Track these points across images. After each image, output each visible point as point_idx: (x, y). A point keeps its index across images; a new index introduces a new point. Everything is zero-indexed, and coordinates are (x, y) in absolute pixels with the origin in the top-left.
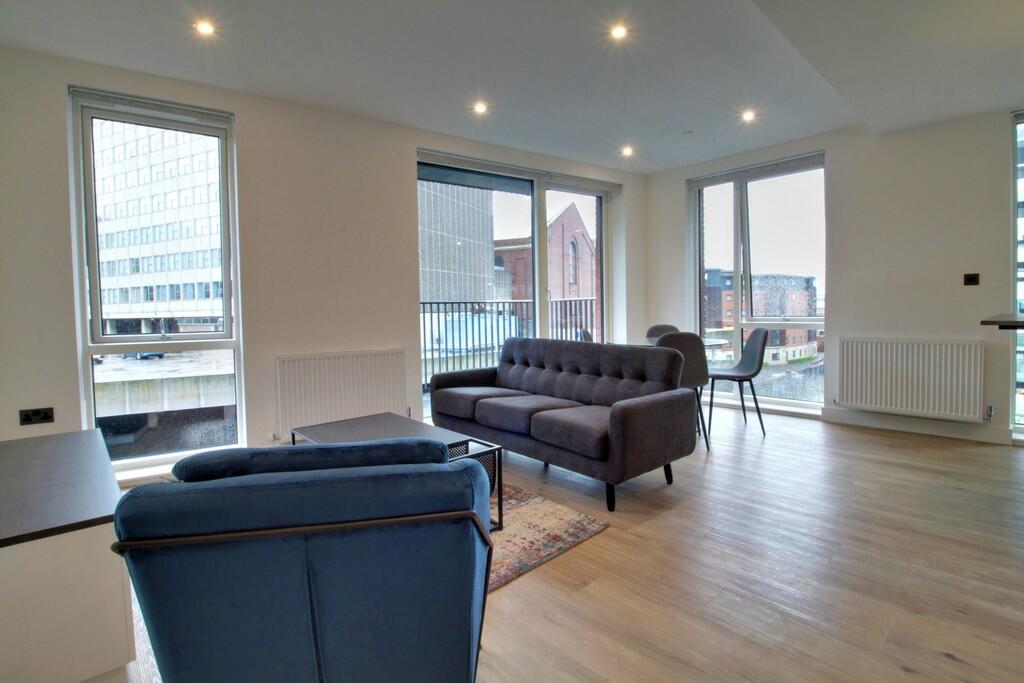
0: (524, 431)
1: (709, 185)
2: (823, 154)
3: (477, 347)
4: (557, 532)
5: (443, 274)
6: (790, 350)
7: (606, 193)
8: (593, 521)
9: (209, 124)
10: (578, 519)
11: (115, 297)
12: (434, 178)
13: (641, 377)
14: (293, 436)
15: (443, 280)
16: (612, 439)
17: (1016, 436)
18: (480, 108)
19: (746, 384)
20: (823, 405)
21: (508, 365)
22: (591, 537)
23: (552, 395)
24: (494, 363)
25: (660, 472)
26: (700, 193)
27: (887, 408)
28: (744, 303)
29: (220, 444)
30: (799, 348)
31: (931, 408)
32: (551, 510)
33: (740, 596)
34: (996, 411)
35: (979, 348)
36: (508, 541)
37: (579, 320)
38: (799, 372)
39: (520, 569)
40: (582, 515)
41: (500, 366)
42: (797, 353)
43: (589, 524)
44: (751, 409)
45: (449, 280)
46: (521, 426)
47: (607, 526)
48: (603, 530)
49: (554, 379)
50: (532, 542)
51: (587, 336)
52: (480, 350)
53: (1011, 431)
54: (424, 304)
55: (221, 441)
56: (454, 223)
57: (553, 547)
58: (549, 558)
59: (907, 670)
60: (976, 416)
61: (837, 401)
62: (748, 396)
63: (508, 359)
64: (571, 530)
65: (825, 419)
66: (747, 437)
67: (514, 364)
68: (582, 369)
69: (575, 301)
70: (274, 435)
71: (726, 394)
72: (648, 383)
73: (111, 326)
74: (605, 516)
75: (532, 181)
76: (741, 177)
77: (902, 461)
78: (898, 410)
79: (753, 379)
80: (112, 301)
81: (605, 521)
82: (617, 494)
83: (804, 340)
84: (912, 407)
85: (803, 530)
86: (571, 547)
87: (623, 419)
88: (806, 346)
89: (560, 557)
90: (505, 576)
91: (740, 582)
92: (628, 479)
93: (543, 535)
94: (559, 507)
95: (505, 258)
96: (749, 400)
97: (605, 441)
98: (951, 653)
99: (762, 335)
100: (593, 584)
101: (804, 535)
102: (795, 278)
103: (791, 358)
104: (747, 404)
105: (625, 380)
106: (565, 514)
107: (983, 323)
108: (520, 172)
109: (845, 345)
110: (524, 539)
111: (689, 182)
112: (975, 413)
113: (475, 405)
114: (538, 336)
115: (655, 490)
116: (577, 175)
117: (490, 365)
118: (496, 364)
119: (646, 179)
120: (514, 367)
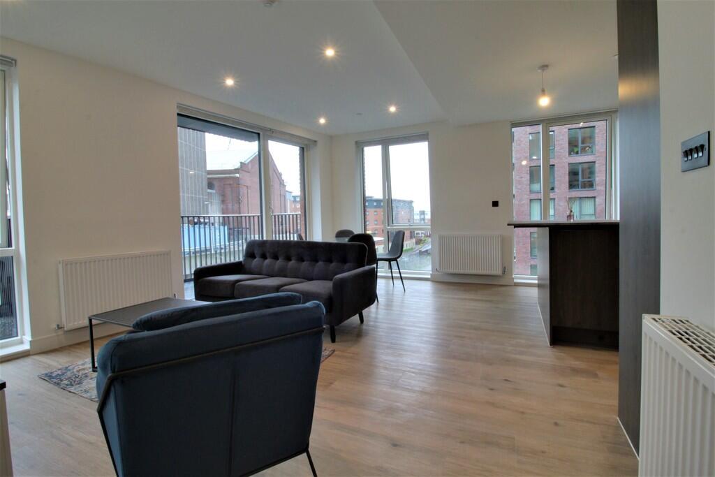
1: (367, 146)
2: (428, 134)
3: (198, 250)
7: (307, 145)
12: (190, 127)
13: (344, 261)
14: (90, 321)
16: (335, 298)
17: (516, 281)
18: (230, 82)
19: (393, 263)
20: (431, 272)
21: (250, 259)
22: (326, 358)
23: (286, 276)
24: (240, 258)
25: (357, 316)
26: (363, 150)
27: (462, 272)
33: (413, 373)
34: (506, 270)
35: (499, 238)
41: (245, 260)
44: (397, 278)
47: (334, 351)
49: (287, 265)
51: (300, 236)
52: (201, 251)
53: (513, 279)
54: (182, 217)
59: (492, 389)
60: (499, 272)
61: (438, 269)
62: (395, 270)
63: (250, 254)
65: (433, 280)
66: (395, 293)
67: (255, 258)
68: (304, 258)
70: (58, 326)
75: (259, 134)
76: (386, 142)
79: (398, 260)
82: (335, 333)
83: (408, 238)
87: (340, 286)
88: (410, 241)
91: (411, 366)
92: (345, 320)
95: (216, 184)
96: (396, 273)
98: (507, 378)
99: (402, 233)
100: (336, 383)
104: (394, 275)
107: (508, 225)
108: (252, 127)
109: (441, 238)
111: (356, 142)
113: (234, 286)
114: (265, 239)
115: (355, 328)
116: (289, 132)
117: (237, 260)
118: (241, 259)
119: (331, 139)
120: (255, 260)
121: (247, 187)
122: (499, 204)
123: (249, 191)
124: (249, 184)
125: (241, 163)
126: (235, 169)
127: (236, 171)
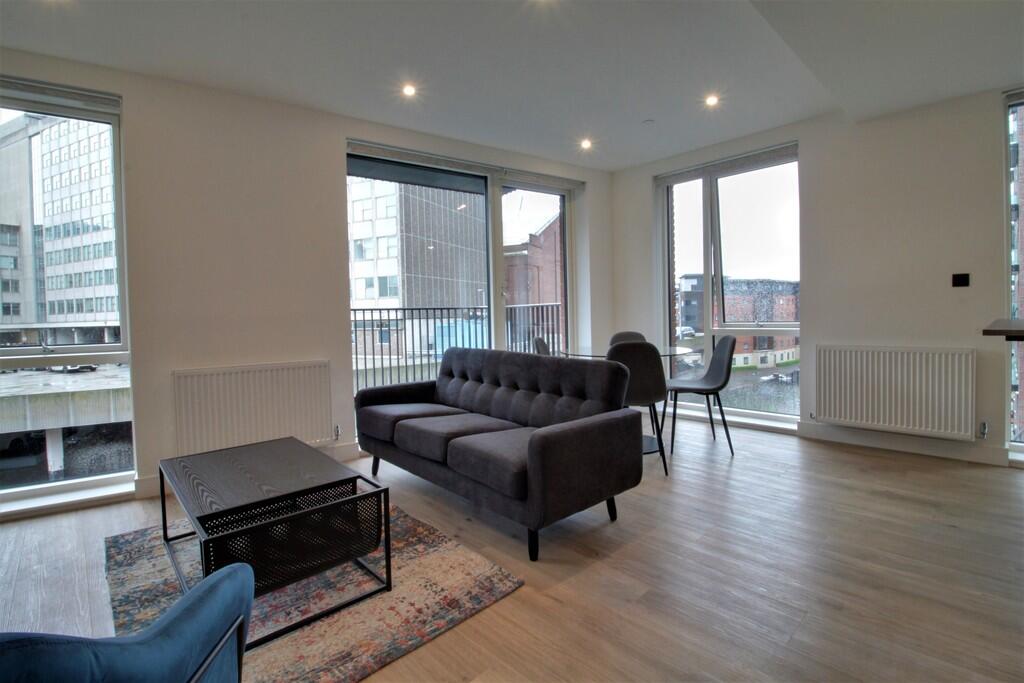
0: (440, 460)
1: (678, 182)
2: (797, 145)
4: (457, 594)
5: (436, 281)
6: (778, 353)
7: (570, 191)
8: (507, 577)
9: (94, 109)
10: (488, 574)
11: (113, 304)
13: (580, 394)
15: (436, 286)
16: (531, 474)
17: (1013, 456)
18: (409, 91)
19: (713, 397)
20: (798, 419)
21: (446, 379)
22: (497, 601)
23: (488, 414)
24: (433, 376)
26: (669, 191)
28: (715, 308)
29: (113, 471)
30: (787, 351)
31: (917, 424)
32: (462, 559)
34: (989, 428)
35: (970, 357)
36: (392, 608)
37: (550, 327)
38: (787, 376)
39: (389, 655)
40: (496, 568)
41: (440, 379)
42: (785, 356)
43: (501, 580)
45: (441, 287)
46: (437, 454)
47: (521, 584)
48: (513, 591)
50: (420, 611)
53: (1007, 451)
55: (116, 467)
56: (446, 231)
57: (443, 618)
58: (433, 635)
60: (968, 434)
61: (814, 415)
62: (715, 409)
63: (447, 373)
64: (475, 591)
65: (802, 435)
67: (453, 377)
68: (521, 384)
69: (552, 306)
71: (692, 407)
72: (589, 401)
73: (109, 334)
74: (523, 568)
75: (485, 178)
76: (710, 173)
77: (885, 488)
78: (881, 425)
79: (720, 393)
80: (110, 308)
81: (521, 577)
82: (541, 541)
83: (791, 342)
84: (896, 423)
85: (762, 590)
86: (466, 619)
87: (544, 449)
88: (793, 350)
89: (448, 634)
90: (364, 667)
92: (553, 522)
93: (438, 599)
94: (473, 555)
97: (522, 475)
99: (729, 344)
101: (762, 596)
102: (782, 283)
103: (779, 361)
104: (714, 417)
105: (564, 398)
106: (477, 565)
107: (986, 333)
109: (821, 353)
110: (412, 605)
111: (656, 178)
112: (966, 431)
113: (394, 426)
116: (535, 171)
118: (433, 378)
119: (612, 176)
120: (453, 380)
121: (538, 267)
122: (972, 280)
123: (541, 273)
124: (540, 264)
125: (531, 235)
126: (523, 244)
127: (524, 246)
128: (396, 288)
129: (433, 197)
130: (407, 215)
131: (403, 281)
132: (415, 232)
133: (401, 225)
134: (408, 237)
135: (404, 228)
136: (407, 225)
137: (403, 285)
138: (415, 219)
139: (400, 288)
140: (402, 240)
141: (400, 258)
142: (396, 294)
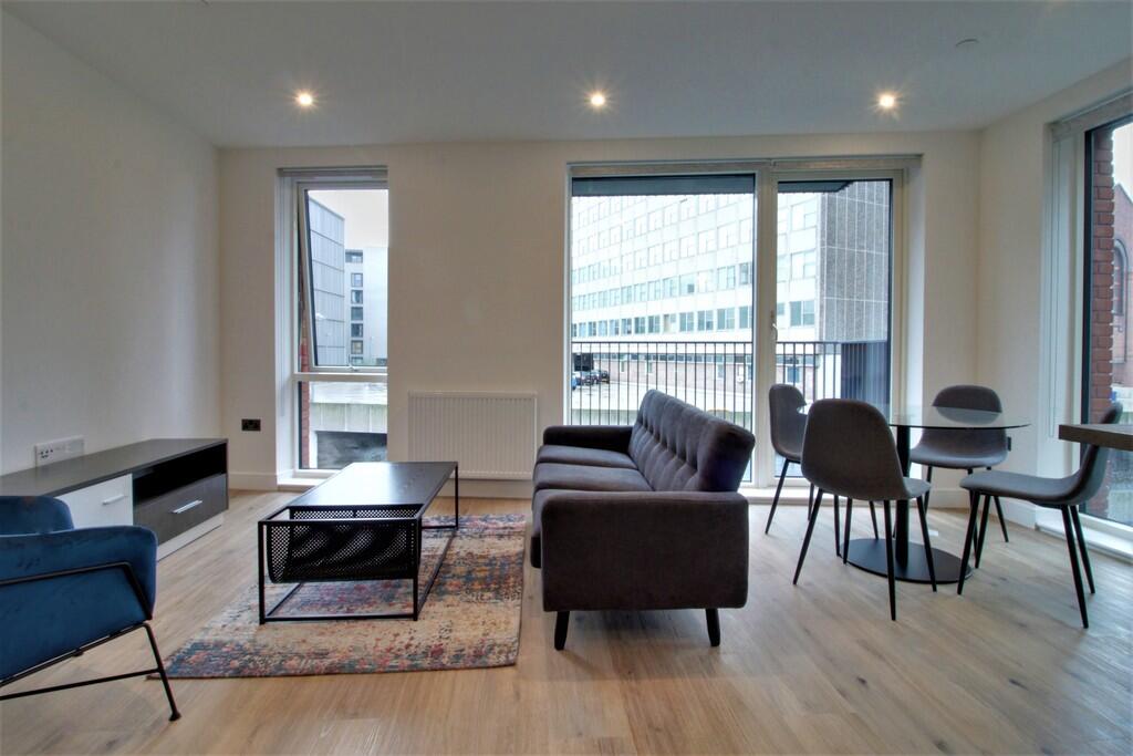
8: (510, 651)
16: (541, 542)
21: (638, 426)
41: (635, 426)
43: (499, 653)
64: (468, 651)
67: (642, 425)
72: (697, 474)
75: (753, 175)
81: (522, 657)
97: (537, 542)
105: (685, 466)
111: (1053, 127)
128: (812, 315)
129: (871, 195)
130: (831, 222)
131: (822, 307)
132: (843, 243)
133: (822, 236)
134: (829, 250)
135: (825, 239)
136: (830, 236)
137: (821, 311)
138: (842, 227)
139: (817, 315)
140: (822, 253)
141: (818, 277)
142: (812, 323)
